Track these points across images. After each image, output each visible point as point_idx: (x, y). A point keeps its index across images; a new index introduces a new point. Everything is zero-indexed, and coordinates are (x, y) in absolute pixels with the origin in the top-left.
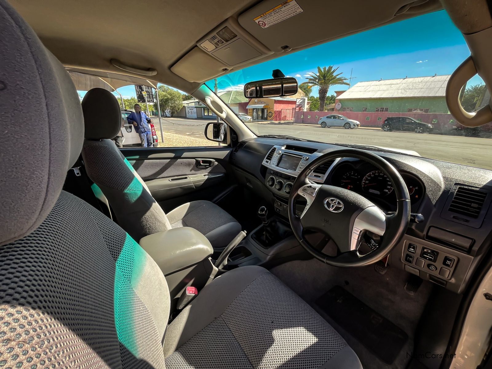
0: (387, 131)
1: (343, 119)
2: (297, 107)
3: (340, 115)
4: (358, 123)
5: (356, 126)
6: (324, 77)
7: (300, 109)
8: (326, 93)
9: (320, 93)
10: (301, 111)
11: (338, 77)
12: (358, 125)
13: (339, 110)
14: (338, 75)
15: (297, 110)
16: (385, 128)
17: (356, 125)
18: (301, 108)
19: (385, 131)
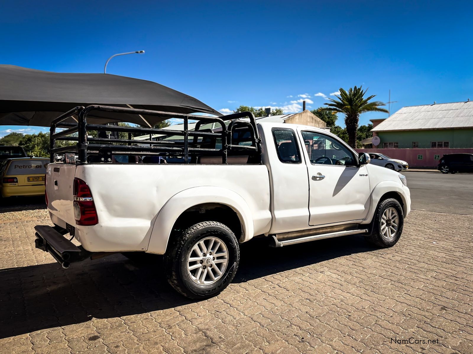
0: (447, 173)
1: (382, 159)
2: (315, 144)
3: (378, 154)
4: (405, 163)
5: (403, 168)
6: (350, 101)
7: (319, 146)
8: (357, 123)
9: (347, 123)
10: (321, 149)
11: (369, 102)
12: (405, 167)
13: (378, 147)
14: (369, 98)
15: (315, 148)
16: (443, 169)
17: (402, 166)
18: (321, 145)
19: (444, 173)
